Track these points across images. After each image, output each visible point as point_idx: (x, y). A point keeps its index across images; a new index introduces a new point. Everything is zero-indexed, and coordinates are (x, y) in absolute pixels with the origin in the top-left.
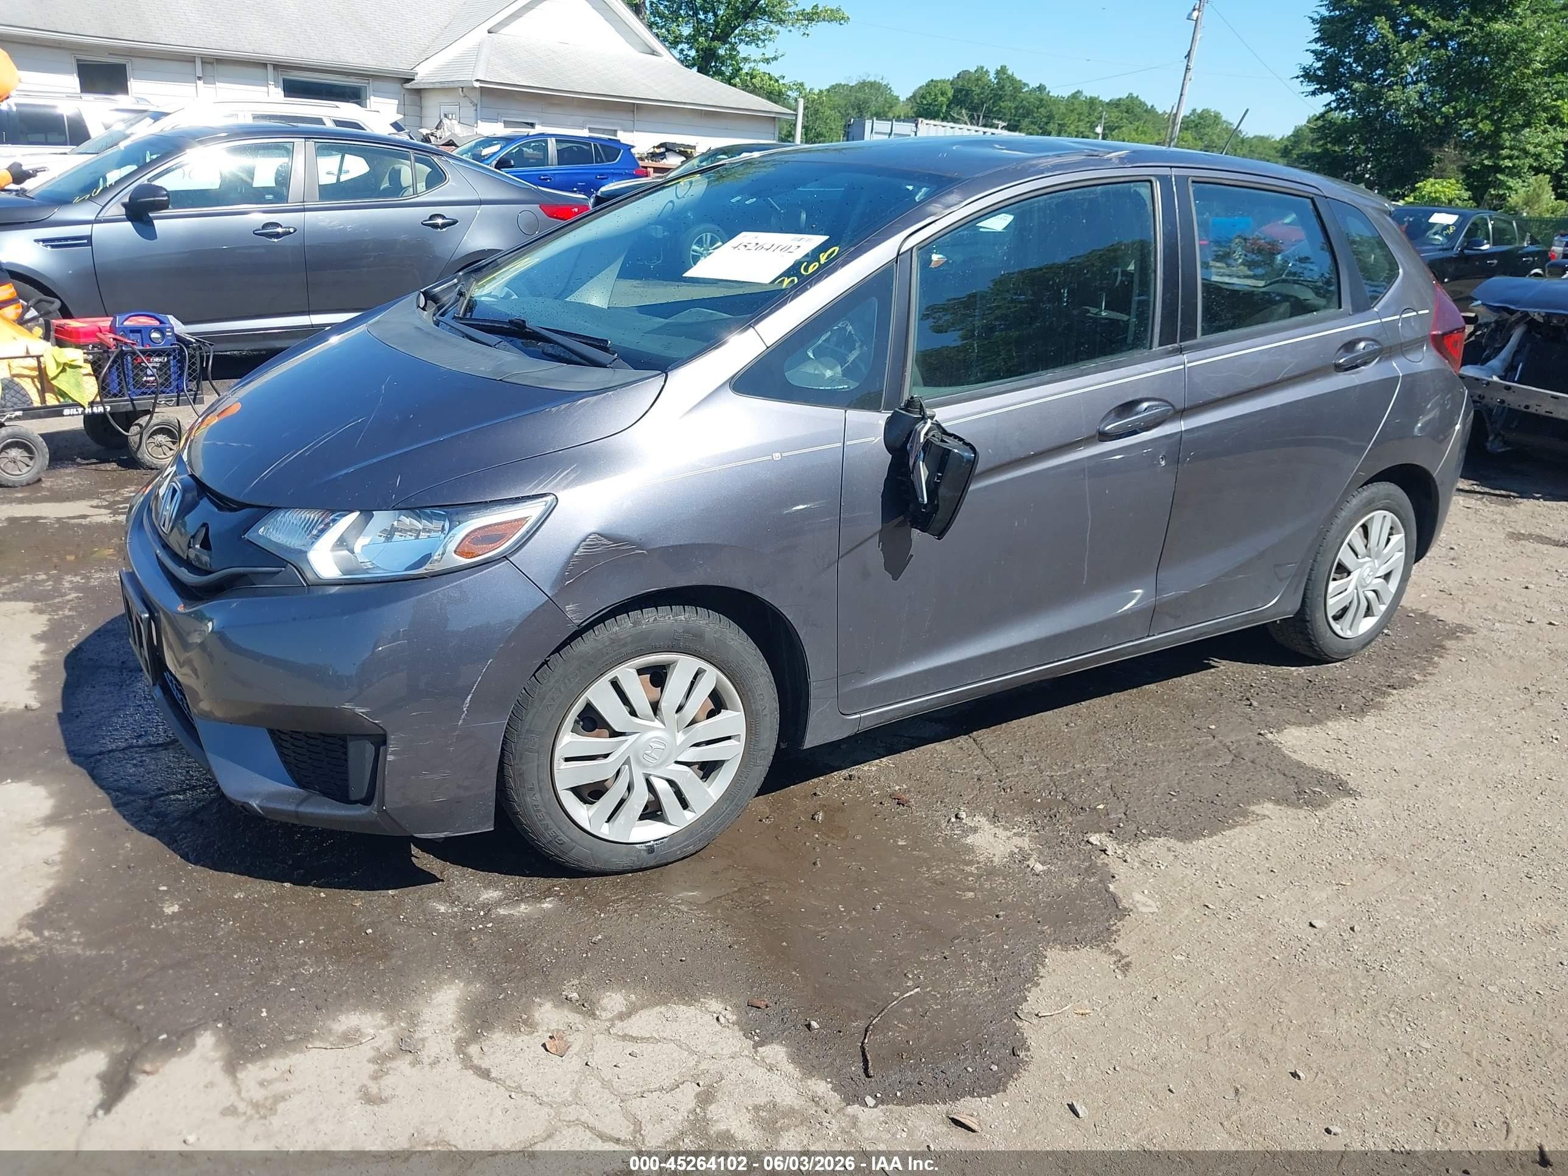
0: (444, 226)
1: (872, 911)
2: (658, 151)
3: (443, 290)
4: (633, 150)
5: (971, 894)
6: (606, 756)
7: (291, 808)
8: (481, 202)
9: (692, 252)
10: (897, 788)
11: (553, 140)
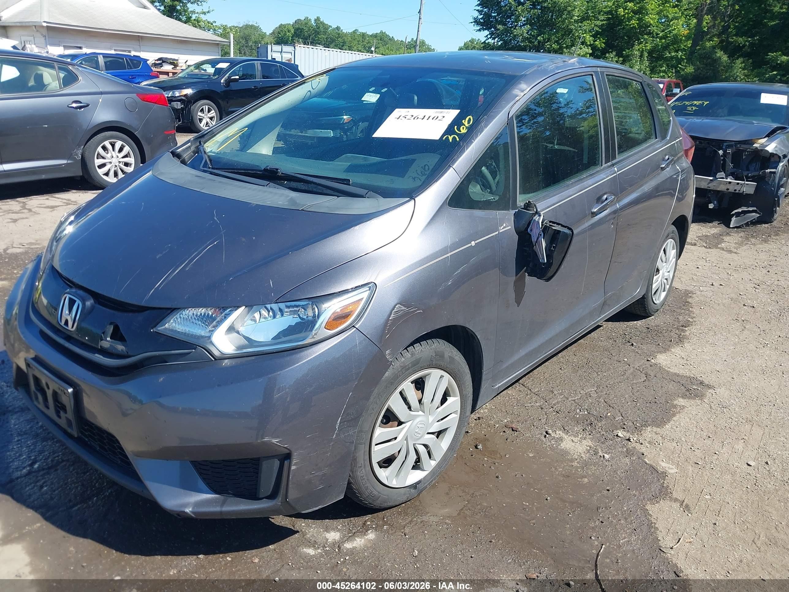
0: (80, 108)
1: (546, 501)
2: (157, 62)
3: (184, 150)
4: (148, 62)
5: (586, 480)
6: (396, 438)
7: (218, 509)
8: (102, 93)
9: (198, 117)
10: (506, 421)
11: (101, 56)
